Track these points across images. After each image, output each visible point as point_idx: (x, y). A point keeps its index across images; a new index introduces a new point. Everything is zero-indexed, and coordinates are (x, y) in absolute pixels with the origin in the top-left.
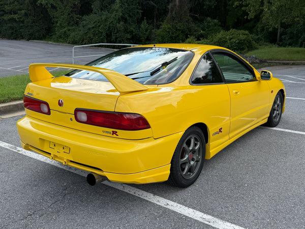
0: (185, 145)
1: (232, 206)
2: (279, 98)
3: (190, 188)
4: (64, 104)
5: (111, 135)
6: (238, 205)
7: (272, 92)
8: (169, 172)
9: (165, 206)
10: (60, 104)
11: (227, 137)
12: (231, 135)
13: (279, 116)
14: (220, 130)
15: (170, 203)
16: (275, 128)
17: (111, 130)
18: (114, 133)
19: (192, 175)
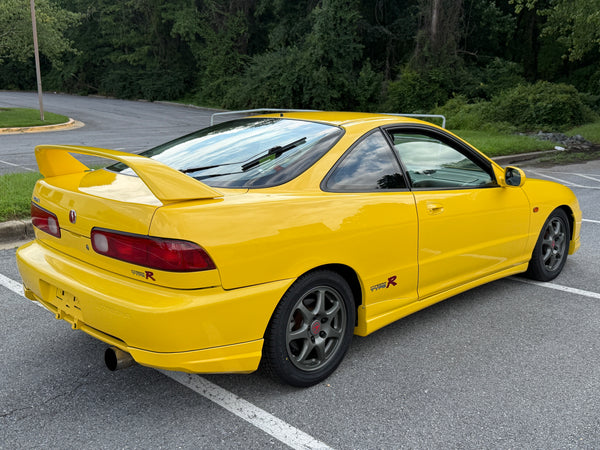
0: (300, 306)
2: (558, 224)
3: (313, 389)
4: (77, 220)
5: (144, 279)
6: (389, 428)
7: (536, 210)
8: (260, 354)
9: (248, 420)
10: (72, 219)
11: (413, 296)
12: (422, 292)
13: (560, 260)
14: (392, 281)
15: (262, 413)
16: (547, 285)
17: (143, 269)
18: (149, 275)
19: (320, 365)
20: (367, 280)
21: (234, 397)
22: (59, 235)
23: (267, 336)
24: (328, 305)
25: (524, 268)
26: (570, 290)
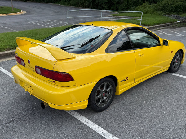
0: (99, 89)
1: (122, 126)
2: (178, 55)
3: (103, 112)
4: (30, 62)
5: (52, 83)
6: (126, 126)
7: (172, 52)
8: (87, 104)
9: (84, 123)
10: (29, 62)
11: (133, 82)
12: (136, 81)
13: (178, 66)
14: (127, 79)
15: (88, 121)
17: (52, 80)
18: (54, 82)
19: (105, 105)
20: (119, 79)
21: (79, 115)
22: (25, 66)
23: (89, 98)
24: (107, 88)
25: (167, 69)
26: (181, 76)
